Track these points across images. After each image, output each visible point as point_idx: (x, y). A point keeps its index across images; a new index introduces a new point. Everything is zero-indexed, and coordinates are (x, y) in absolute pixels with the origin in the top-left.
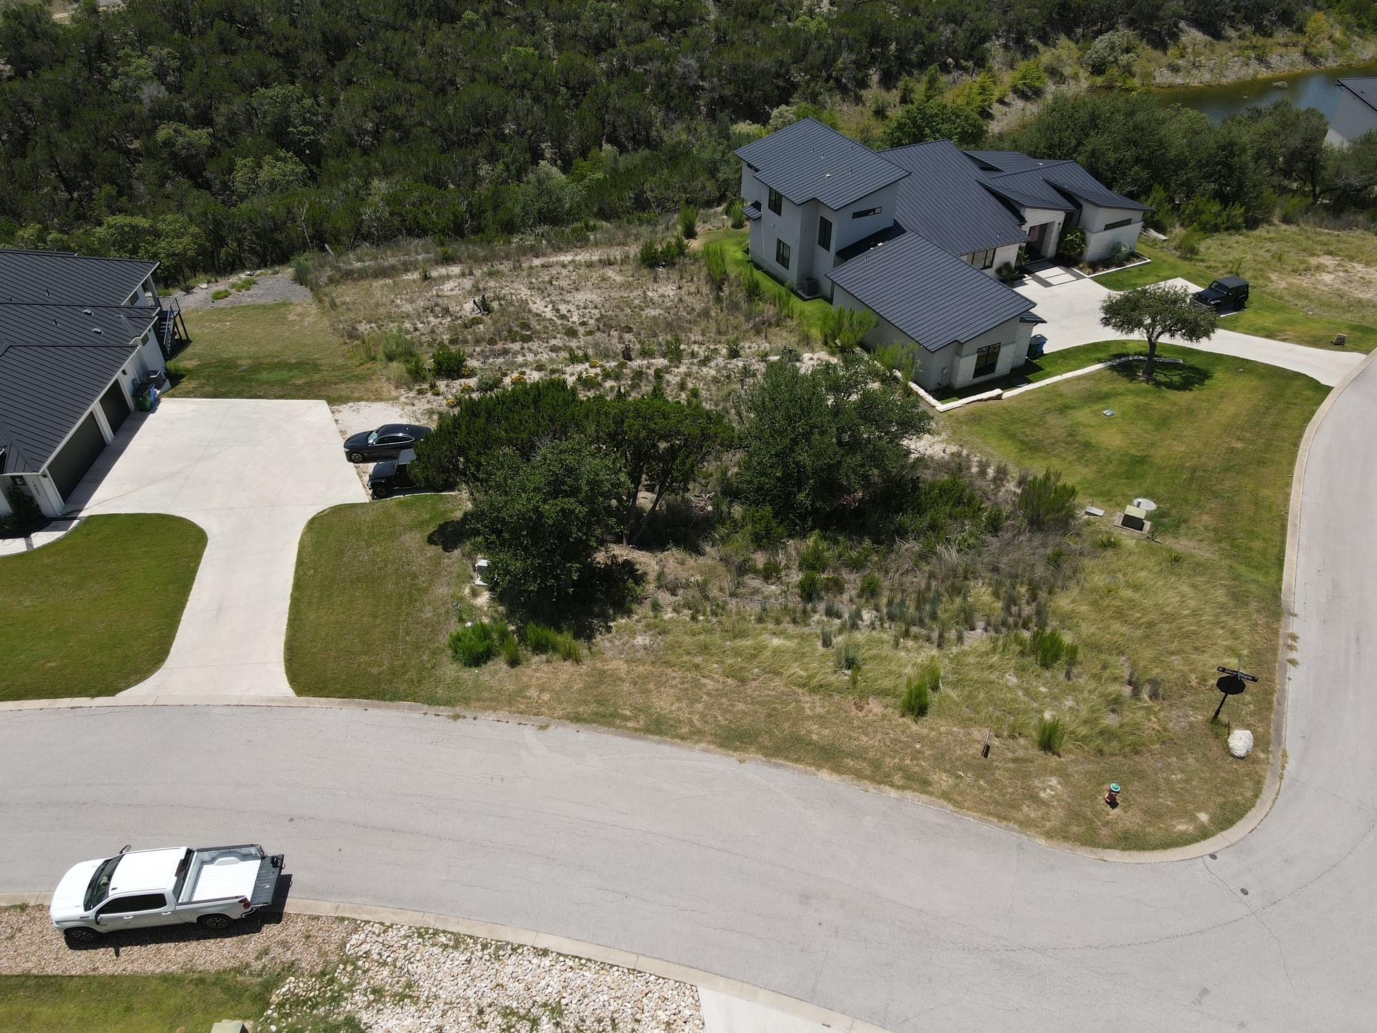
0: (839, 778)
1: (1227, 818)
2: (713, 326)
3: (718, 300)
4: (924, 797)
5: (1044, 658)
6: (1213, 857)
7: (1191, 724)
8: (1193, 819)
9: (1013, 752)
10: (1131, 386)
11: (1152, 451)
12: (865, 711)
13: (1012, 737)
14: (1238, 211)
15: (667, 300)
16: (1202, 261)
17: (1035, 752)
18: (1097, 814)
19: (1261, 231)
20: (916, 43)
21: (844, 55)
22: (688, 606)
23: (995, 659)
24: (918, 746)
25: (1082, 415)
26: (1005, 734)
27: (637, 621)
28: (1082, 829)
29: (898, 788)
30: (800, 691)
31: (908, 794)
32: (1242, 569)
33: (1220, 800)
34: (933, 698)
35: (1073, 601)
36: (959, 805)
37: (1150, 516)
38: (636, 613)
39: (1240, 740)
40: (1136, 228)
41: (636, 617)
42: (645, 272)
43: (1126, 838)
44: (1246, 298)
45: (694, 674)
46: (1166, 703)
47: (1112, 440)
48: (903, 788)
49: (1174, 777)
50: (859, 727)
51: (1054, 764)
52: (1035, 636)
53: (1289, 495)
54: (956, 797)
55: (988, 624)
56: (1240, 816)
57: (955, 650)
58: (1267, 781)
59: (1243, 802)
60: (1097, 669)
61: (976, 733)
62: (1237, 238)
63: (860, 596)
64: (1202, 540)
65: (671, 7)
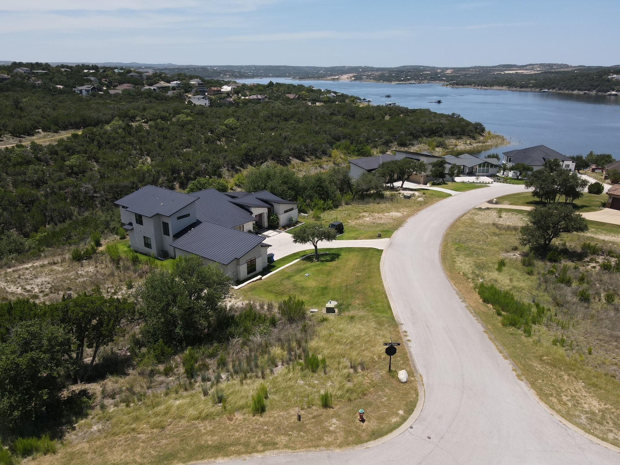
0: (229, 459)
1: (410, 409)
2: (117, 279)
3: (118, 268)
4: (276, 451)
5: (312, 368)
6: (411, 428)
7: (382, 376)
8: (397, 414)
9: (312, 414)
10: (312, 264)
11: (329, 284)
12: (234, 420)
13: (309, 407)
14: (330, 202)
15: (90, 273)
16: (323, 220)
17: (322, 410)
18: (357, 428)
19: (340, 208)
20: (192, 171)
21: (162, 178)
22: (122, 401)
23: (291, 375)
24: (266, 427)
25: (297, 278)
26: (306, 407)
27: (92, 418)
28: (354, 437)
29: (261, 452)
30: (197, 422)
31: (267, 453)
32: (377, 314)
33: (404, 402)
34: (266, 402)
35: (317, 343)
36: (294, 448)
37: (336, 307)
38: (91, 415)
39: (402, 375)
40: (296, 211)
41: (91, 417)
42: (76, 264)
43: (374, 434)
44: (343, 228)
45: (132, 434)
46: (369, 371)
47: (311, 284)
48: (263, 451)
49: (383, 400)
50: (233, 429)
51: (332, 413)
52: (305, 361)
53: (383, 285)
54: (291, 445)
55: (283, 362)
56: (415, 406)
57: (271, 378)
58: (419, 388)
59: (413, 400)
60: (336, 366)
61: (292, 411)
62: (332, 211)
63: (218, 368)
64: (359, 309)
65: (75, 166)
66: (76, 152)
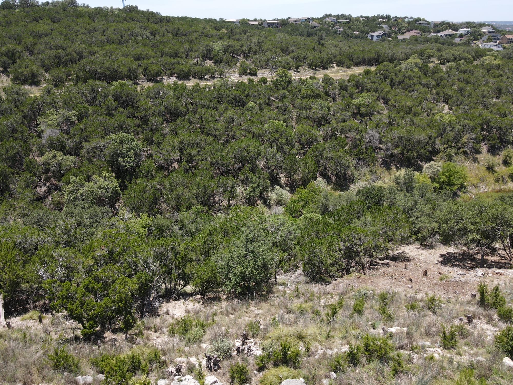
21: (467, 135)
65: (363, 106)
66: (366, 89)
